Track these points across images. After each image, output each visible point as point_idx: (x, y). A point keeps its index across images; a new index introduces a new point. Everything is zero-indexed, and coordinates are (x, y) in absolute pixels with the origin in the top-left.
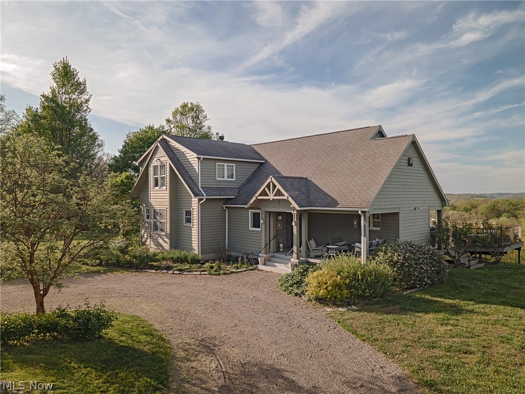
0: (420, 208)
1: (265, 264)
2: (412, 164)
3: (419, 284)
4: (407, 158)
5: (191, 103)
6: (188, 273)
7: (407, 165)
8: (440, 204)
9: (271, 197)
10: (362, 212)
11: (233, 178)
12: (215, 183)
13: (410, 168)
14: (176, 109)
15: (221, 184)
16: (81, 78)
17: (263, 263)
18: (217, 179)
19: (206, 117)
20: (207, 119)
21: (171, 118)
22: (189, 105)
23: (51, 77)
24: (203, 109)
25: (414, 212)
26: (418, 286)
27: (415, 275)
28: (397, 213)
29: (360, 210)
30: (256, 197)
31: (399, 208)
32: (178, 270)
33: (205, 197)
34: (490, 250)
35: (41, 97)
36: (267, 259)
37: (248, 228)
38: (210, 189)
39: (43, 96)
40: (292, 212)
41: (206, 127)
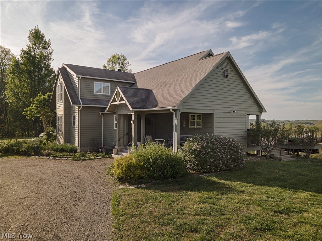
0: (235, 112)
1: (117, 154)
2: (227, 76)
3: (214, 169)
4: (222, 71)
5: (118, 55)
6: (58, 159)
7: (223, 76)
8: (258, 110)
9: (118, 102)
10: (173, 110)
11: (109, 93)
12: (93, 96)
13: (226, 79)
14: (109, 59)
15: (99, 97)
16: (47, 39)
17: (116, 153)
18: (95, 93)
19: (128, 64)
20: (129, 64)
21: (106, 65)
22: (117, 56)
23: (28, 38)
24: (126, 58)
25: (229, 114)
26: (213, 171)
27: (210, 161)
28: (212, 114)
29: (171, 108)
30: (111, 103)
31: (213, 110)
32: (52, 157)
33: (82, 105)
34: (302, 148)
35: (21, 51)
36: (119, 150)
37: (113, 128)
38: (88, 100)
39: (22, 50)
40: (132, 113)
41: (129, 69)
